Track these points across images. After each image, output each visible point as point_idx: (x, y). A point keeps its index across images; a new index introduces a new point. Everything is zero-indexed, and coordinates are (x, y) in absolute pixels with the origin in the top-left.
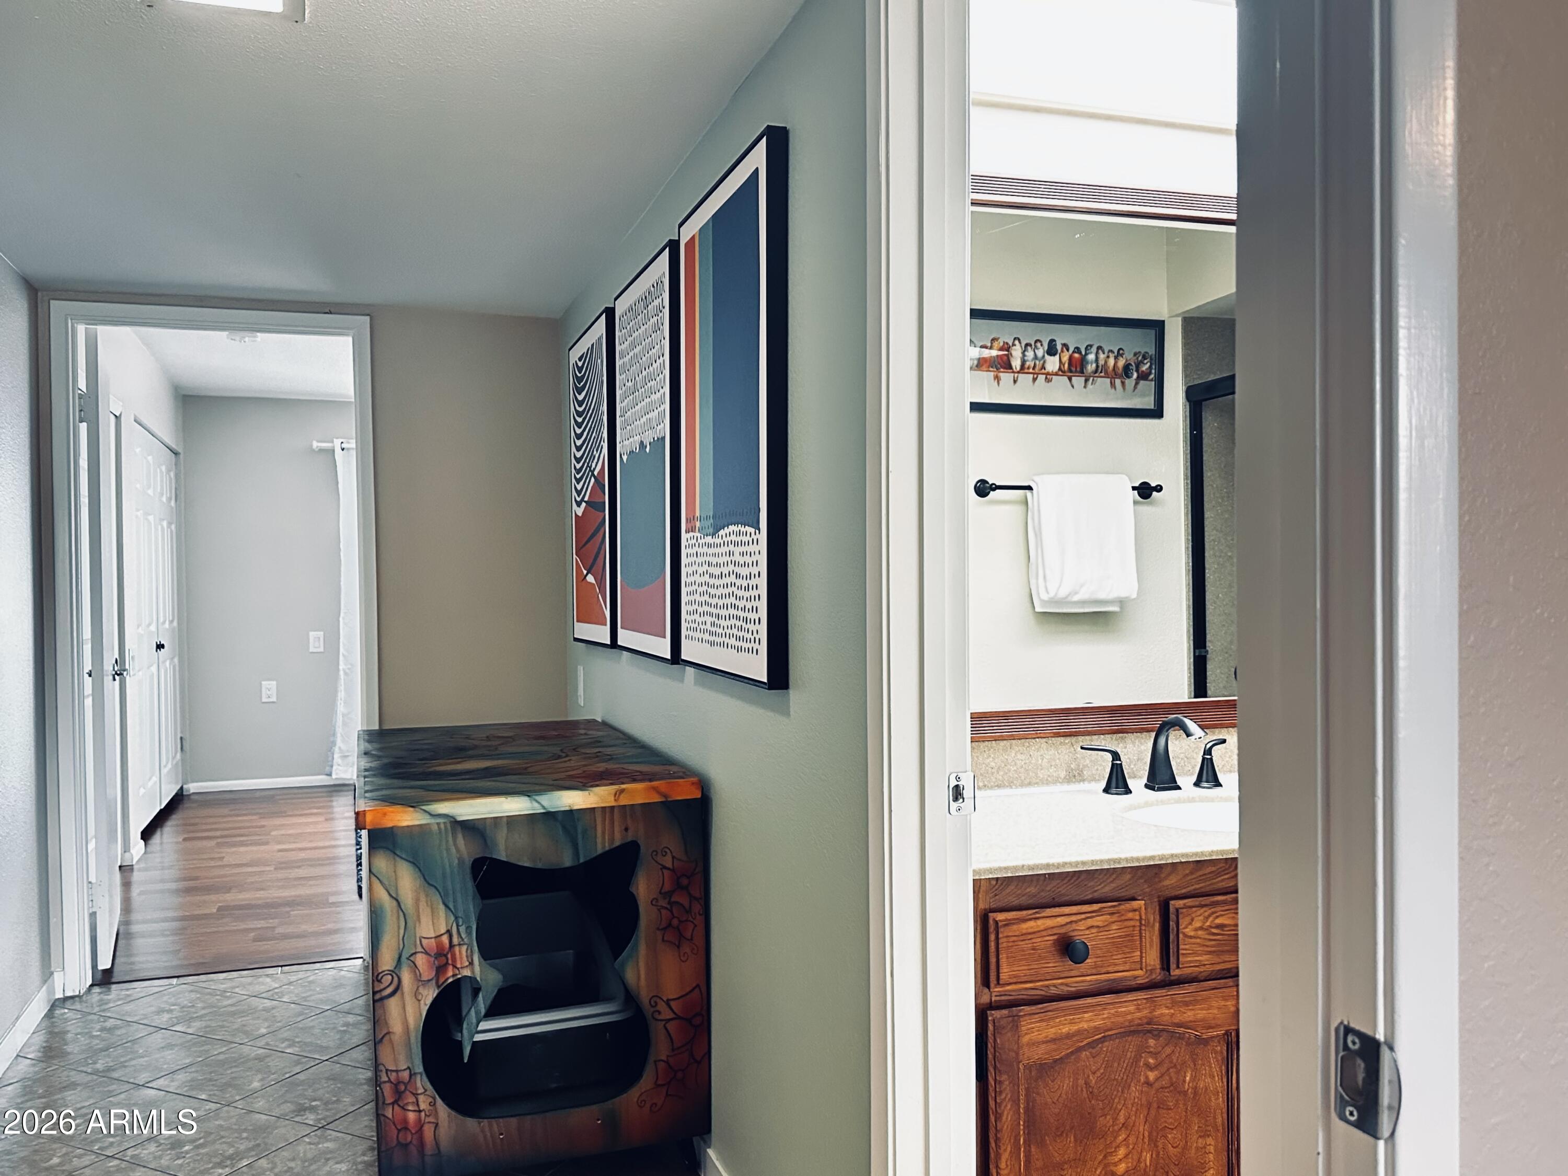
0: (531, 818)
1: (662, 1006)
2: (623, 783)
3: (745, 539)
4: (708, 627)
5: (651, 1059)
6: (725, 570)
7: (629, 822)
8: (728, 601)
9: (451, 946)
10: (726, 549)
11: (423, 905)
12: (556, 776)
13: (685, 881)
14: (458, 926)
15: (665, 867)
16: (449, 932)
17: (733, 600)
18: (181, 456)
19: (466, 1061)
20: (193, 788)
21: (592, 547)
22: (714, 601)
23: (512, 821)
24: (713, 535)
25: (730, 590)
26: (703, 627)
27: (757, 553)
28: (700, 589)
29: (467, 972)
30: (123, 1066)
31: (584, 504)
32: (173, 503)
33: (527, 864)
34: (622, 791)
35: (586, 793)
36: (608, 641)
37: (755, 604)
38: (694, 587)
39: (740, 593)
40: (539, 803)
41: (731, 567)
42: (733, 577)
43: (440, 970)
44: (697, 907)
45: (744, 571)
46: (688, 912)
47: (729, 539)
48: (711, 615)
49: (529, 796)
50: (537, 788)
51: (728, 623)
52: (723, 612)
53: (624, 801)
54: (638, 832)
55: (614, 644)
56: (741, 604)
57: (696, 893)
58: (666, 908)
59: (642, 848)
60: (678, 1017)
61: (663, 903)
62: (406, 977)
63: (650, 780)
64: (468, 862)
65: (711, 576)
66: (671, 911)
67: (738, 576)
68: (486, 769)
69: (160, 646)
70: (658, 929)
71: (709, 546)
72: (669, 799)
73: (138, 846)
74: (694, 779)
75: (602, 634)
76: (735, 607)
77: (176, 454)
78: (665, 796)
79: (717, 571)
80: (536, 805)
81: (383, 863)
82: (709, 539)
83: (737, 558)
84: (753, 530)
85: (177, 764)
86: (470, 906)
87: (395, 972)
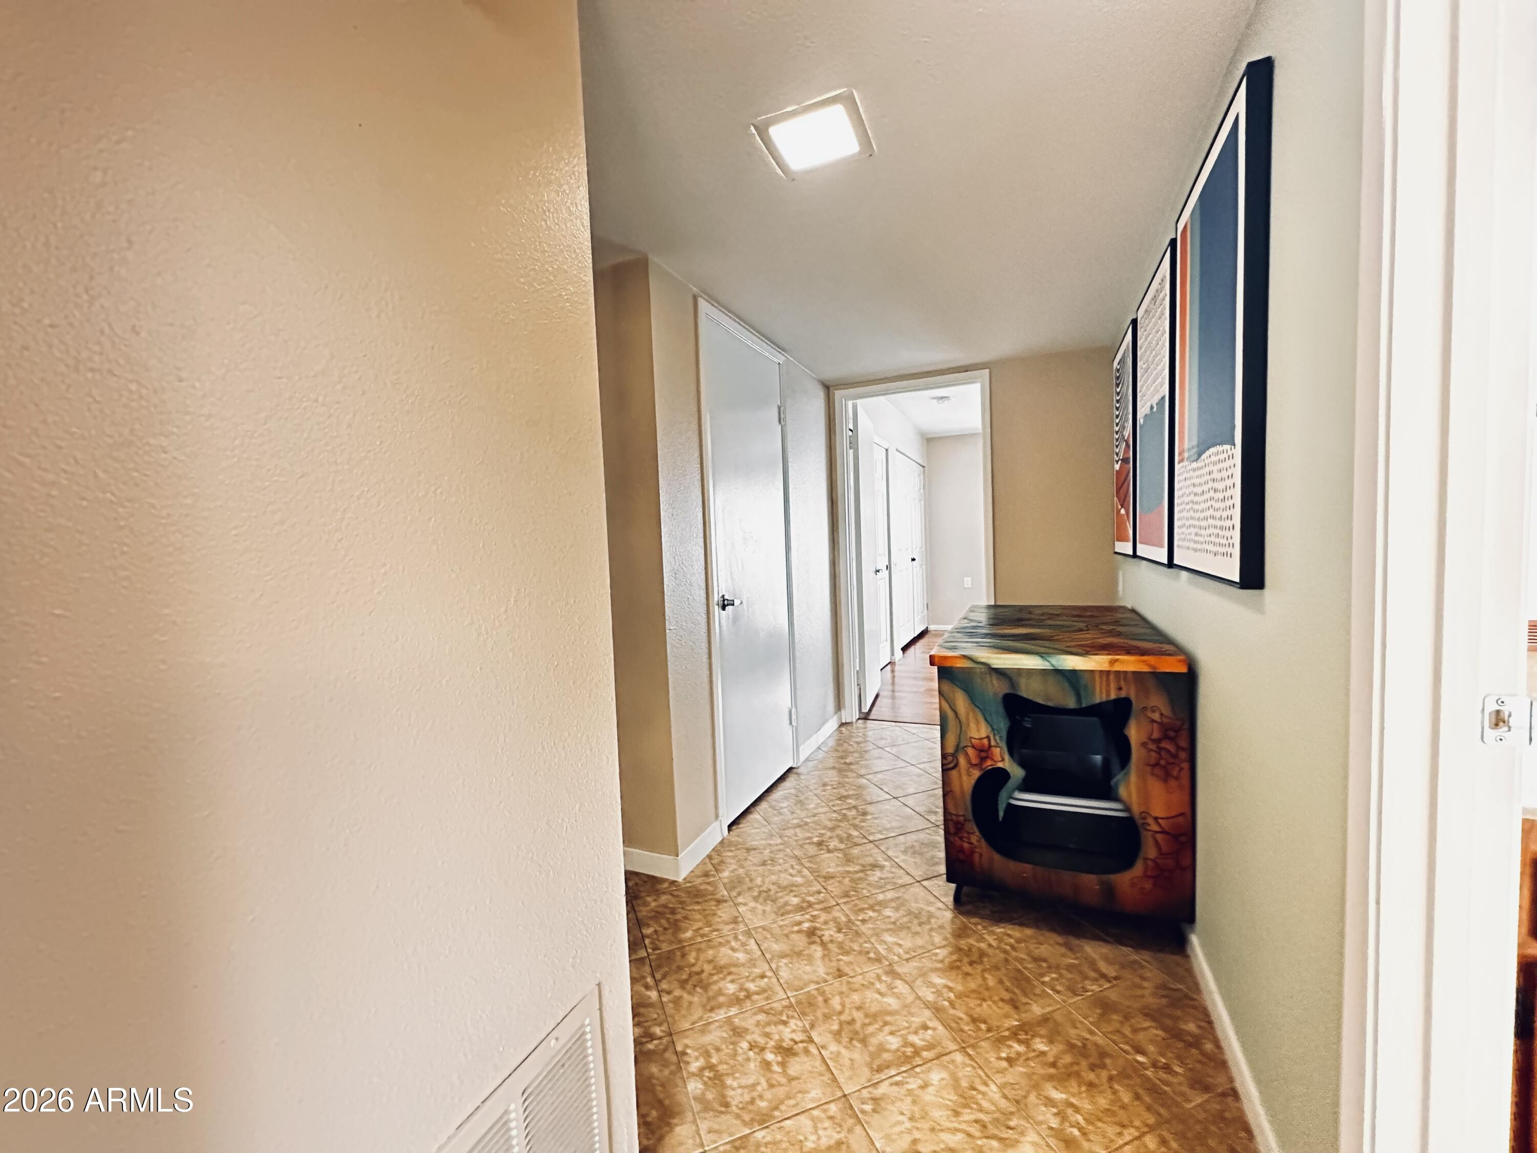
0: (1044, 672)
1: (1150, 821)
2: (1119, 655)
3: (1222, 457)
4: (1193, 537)
5: (1142, 854)
6: (1206, 488)
7: (1122, 683)
8: (1207, 514)
9: (990, 746)
10: (1207, 470)
11: (971, 715)
12: (1069, 644)
13: (1172, 734)
14: (994, 735)
15: (1153, 721)
16: (988, 737)
17: (1211, 512)
18: (926, 469)
19: (1000, 819)
20: (932, 628)
21: (1122, 492)
22: (1197, 515)
23: (1030, 672)
24: (1197, 460)
25: (1209, 504)
26: (1188, 537)
27: (1232, 466)
28: (1188, 507)
29: (1000, 765)
30: (857, 763)
31: (1120, 462)
32: (922, 491)
33: (1041, 702)
34: (1117, 660)
35: (1085, 659)
36: (1131, 553)
37: (1229, 513)
38: (1183, 506)
39: (1216, 505)
40: (1049, 662)
41: (1211, 484)
42: (1212, 492)
43: (983, 760)
44: (1183, 755)
45: (1220, 486)
46: (1175, 756)
47: (1209, 460)
48: (1194, 526)
49: (1042, 657)
50: (1052, 651)
51: (1208, 531)
52: (1204, 523)
53: (1117, 667)
54: (1131, 692)
55: (1135, 556)
56: (1218, 514)
57: (1183, 743)
58: (1155, 751)
59: (1134, 702)
60: (1163, 832)
61: (1152, 746)
62: (962, 761)
63: (1142, 655)
64: (1001, 695)
65: (1196, 494)
66: (1160, 754)
67: (1215, 491)
68: (1026, 634)
69: (913, 560)
70: (1148, 765)
71: (1194, 470)
72: (1158, 671)
73: (899, 654)
74: (1182, 657)
75: (1127, 548)
76: (1213, 517)
77: (924, 467)
78: (1154, 668)
79: (1198, 490)
80: (1047, 663)
81: (947, 687)
82: (1195, 465)
83: (1216, 475)
84: (1228, 447)
85: (924, 616)
86: (1003, 725)
87: (954, 755)
